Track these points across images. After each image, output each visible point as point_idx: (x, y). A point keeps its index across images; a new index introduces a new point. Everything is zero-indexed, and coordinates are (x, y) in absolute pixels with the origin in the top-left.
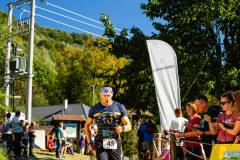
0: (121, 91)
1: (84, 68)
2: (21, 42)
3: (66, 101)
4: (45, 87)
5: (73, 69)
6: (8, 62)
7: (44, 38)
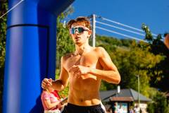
0: (159, 79)
3: (119, 87)
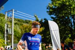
2: (9, 23)
4: (17, 37)
6: (6, 30)
7: (16, 22)
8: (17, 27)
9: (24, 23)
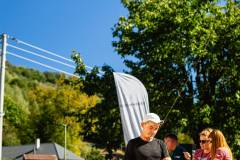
1: (57, 107)
3: (38, 141)
4: (17, 126)
5: (45, 107)
7: (16, 77)
8: (15, 93)
9: (39, 81)
